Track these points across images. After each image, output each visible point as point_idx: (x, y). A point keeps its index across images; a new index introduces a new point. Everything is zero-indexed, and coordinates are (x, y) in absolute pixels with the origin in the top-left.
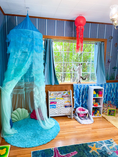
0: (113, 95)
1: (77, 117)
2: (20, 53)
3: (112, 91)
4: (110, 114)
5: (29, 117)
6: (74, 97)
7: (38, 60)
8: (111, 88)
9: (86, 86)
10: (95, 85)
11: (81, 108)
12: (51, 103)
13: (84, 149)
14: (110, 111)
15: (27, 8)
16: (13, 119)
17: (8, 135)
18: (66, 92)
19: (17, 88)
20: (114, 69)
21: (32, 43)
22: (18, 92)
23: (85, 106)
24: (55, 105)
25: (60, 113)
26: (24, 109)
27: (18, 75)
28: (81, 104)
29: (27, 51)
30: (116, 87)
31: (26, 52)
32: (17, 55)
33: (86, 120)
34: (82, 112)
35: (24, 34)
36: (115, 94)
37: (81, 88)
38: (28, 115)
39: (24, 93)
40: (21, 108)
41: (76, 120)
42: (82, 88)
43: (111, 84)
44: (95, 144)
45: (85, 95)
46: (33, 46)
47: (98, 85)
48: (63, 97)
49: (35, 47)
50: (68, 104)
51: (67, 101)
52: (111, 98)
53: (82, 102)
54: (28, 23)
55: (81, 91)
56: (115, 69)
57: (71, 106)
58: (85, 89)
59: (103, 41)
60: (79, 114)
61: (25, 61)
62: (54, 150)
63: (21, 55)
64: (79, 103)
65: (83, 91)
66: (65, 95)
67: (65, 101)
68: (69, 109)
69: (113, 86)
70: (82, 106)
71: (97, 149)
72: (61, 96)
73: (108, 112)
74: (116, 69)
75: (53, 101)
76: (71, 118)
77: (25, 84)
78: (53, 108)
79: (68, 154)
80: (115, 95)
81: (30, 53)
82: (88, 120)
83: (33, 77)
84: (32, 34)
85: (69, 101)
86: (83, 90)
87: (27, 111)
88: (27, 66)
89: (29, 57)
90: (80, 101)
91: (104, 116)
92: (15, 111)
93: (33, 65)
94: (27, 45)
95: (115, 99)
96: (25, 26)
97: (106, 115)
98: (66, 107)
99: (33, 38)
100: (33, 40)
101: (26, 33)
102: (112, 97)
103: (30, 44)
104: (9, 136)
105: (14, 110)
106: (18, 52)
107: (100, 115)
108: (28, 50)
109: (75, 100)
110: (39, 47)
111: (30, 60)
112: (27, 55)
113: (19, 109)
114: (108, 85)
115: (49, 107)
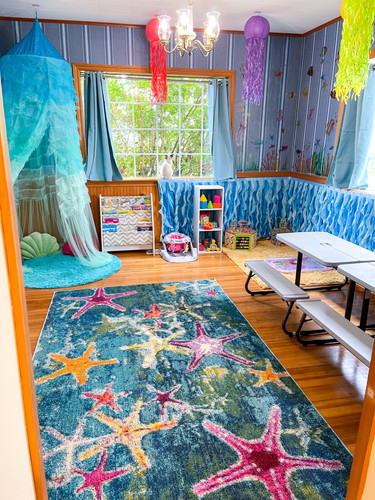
0: (255, 207)
1: (164, 252)
2: (22, 105)
3: (251, 198)
4: (238, 246)
5: (61, 251)
6: (161, 211)
7: (62, 119)
8: (249, 189)
9: (188, 185)
10: (209, 184)
11: (178, 234)
12: (107, 220)
13: (153, 289)
14: (239, 240)
15: (34, 5)
16: (26, 253)
18: (142, 199)
19: (30, 187)
20: (256, 146)
21: (46, 82)
22: (31, 194)
24: (115, 226)
25: (128, 244)
26: (47, 236)
27: (21, 151)
28: (177, 227)
29: (36, 100)
30: (261, 189)
31: (35, 103)
32: (16, 110)
33: (182, 257)
34: (175, 241)
35: (27, 65)
36: (259, 204)
37: (176, 189)
38: (58, 247)
39: (45, 198)
40: (42, 232)
42: (179, 188)
43: (250, 182)
45: (186, 208)
46: (48, 90)
47: (218, 183)
48: (133, 208)
49: (52, 91)
50: (145, 224)
51: (142, 218)
52: (251, 213)
53: (181, 221)
54: (37, 39)
55: (176, 196)
56: (259, 144)
57: (151, 229)
58: (187, 191)
59: (227, 75)
60: (168, 245)
61: (33, 121)
62: (95, 290)
63: (24, 110)
64: (174, 224)
65: (182, 198)
66: (138, 203)
67: (139, 218)
68: (146, 234)
69: (254, 186)
70: (181, 231)
71: (177, 288)
72: (129, 207)
73: (235, 242)
74: (262, 145)
75: (111, 217)
76: (152, 255)
77: (46, 178)
78: (110, 231)
79: (119, 294)
80: (260, 206)
81: (43, 104)
83: (53, 156)
84: (45, 64)
85: (149, 218)
86: (182, 193)
87: (54, 240)
88: (38, 133)
89: (41, 112)
90: (176, 219)
91: (227, 251)
92: (28, 238)
93: (51, 130)
94: (36, 87)
95: (259, 216)
96: (30, 48)
98: (139, 229)
99: (47, 73)
100: (47, 77)
101: (31, 61)
102: (253, 211)
103: (42, 86)
105: (26, 234)
106: (18, 102)
107: (218, 249)
108: (39, 99)
109: (164, 217)
110: (61, 90)
111: (43, 120)
112: (37, 108)
113: (37, 235)
114: (243, 182)
115: (102, 229)
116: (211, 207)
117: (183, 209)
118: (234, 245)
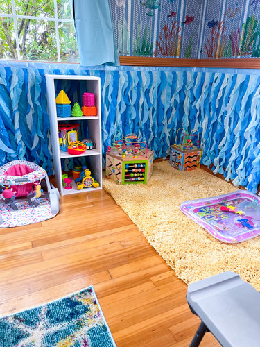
0: (147, 114)
3: (142, 100)
4: (128, 178)
8: (139, 86)
14: (130, 168)
20: (148, 10)
23: (41, 157)
28: (22, 150)
30: (155, 85)
34: (12, 181)
36: (153, 109)
43: (139, 74)
52: (142, 123)
55: (12, 95)
56: (153, 8)
58: (34, 87)
69: (145, 80)
70: (28, 157)
73: (123, 171)
74: (157, 10)
80: (155, 113)
82: (40, 209)
95: (154, 127)
97: (117, 183)
102: (145, 120)
107: (96, 184)
114: (129, 73)
116: (78, 115)
117: (29, 118)
118: (122, 176)
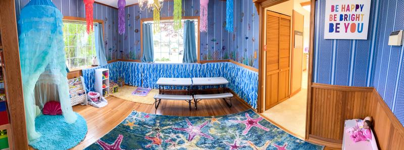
1: (93, 103)
4: (115, 91)
11: (91, 92)
13: (125, 129)
14: (115, 89)
17: (33, 140)
18: (77, 79)
23: (94, 90)
28: (90, 89)
34: (94, 96)
41: (92, 106)
42: (90, 72)
44: (127, 120)
45: (92, 79)
48: (75, 84)
50: (80, 91)
53: (91, 86)
57: (84, 93)
60: (93, 99)
62: (99, 144)
64: (88, 88)
65: (91, 76)
66: (75, 82)
67: (78, 89)
68: (83, 96)
70: (91, 91)
71: (133, 123)
72: (73, 84)
73: (113, 90)
76: (85, 105)
79: (116, 141)
82: (102, 102)
85: (81, 88)
90: (89, 86)
91: (111, 94)
98: (80, 94)
104: (35, 141)
107: (108, 94)
116: (105, 78)
